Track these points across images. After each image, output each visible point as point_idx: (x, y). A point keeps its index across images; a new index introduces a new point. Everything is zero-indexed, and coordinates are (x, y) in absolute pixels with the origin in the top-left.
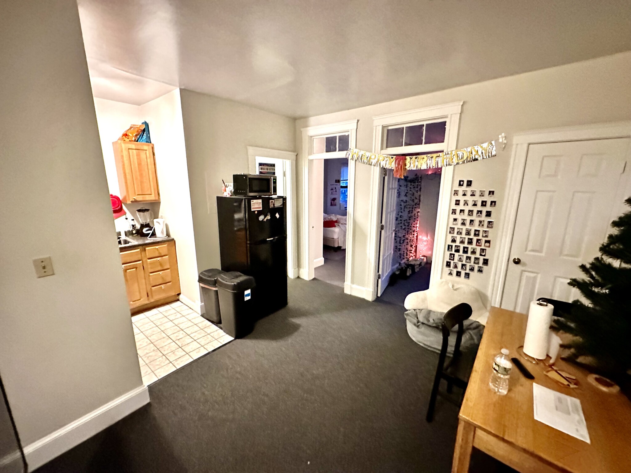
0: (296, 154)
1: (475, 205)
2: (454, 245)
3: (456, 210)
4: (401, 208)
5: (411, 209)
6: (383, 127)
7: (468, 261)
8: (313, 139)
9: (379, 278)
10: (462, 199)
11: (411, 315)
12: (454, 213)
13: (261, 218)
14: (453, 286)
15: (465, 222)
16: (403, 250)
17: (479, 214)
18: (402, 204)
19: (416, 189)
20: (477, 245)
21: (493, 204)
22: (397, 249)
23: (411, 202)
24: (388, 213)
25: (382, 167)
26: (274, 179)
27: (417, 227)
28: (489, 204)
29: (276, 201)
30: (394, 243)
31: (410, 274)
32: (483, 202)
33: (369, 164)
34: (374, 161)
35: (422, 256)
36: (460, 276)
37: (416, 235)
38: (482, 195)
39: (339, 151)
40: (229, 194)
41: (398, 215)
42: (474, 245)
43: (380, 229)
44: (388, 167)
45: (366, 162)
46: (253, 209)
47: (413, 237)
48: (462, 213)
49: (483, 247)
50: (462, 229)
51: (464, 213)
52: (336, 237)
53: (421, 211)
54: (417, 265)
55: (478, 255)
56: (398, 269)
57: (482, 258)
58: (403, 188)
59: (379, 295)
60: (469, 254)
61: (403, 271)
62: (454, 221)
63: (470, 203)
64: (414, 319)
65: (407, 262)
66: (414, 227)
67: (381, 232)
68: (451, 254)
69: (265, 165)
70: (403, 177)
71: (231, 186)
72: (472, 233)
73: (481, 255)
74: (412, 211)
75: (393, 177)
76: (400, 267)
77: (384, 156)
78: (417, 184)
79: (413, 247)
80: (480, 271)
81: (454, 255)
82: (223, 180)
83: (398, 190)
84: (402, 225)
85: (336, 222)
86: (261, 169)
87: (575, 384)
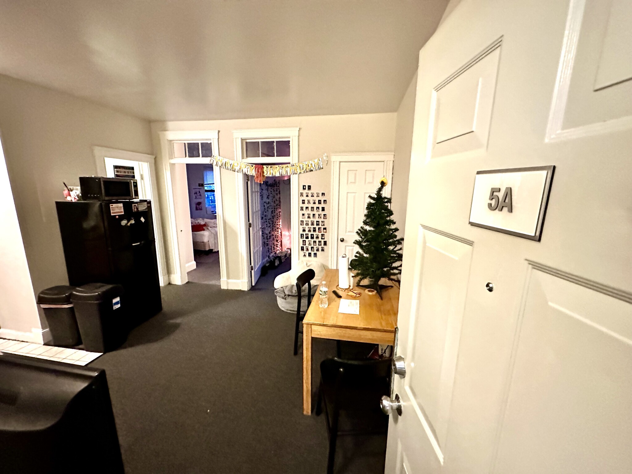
0: (154, 157)
1: (314, 203)
2: (304, 233)
3: (303, 207)
4: (265, 208)
5: (273, 209)
6: (242, 140)
7: (315, 244)
8: (173, 143)
9: (252, 269)
10: (306, 199)
11: (279, 292)
12: (302, 210)
13: (124, 223)
14: (307, 265)
15: (310, 216)
16: (270, 245)
17: (318, 210)
18: (265, 205)
19: (276, 192)
20: (319, 232)
21: (325, 202)
22: (265, 244)
23: (272, 204)
24: (254, 213)
25: (244, 173)
26: (134, 183)
27: (280, 225)
28: (322, 202)
29: (139, 205)
30: (262, 239)
31: (278, 264)
32: (319, 201)
33: (233, 171)
34: (237, 168)
35: (287, 249)
36: (311, 256)
37: (280, 231)
38: (318, 196)
39: (202, 157)
40: (75, 198)
41: (263, 214)
42: (317, 232)
43: (248, 226)
44: (249, 173)
45: (230, 168)
46: (113, 214)
47: (278, 233)
48: (307, 210)
49: (322, 233)
50: (308, 221)
51: (308, 209)
52: (206, 240)
53: (281, 211)
54: (283, 256)
55: (320, 239)
56: (268, 262)
57: (323, 241)
58: (265, 192)
59: (253, 284)
60: (315, 239)
61: (272, 263)
62: (303, 216)
63: (312, 202)
64: (282, 294)
65: (275, 255)
66: (277, 224)
67: (249, 229)
68: (303, 241)
69: (121, 168)
70: (262, 183)
71: (77, 189)
72: (315, 223)
73: (322, 239)
74: (275, 211)
75: (255, 182)
76: (269, 260)
77: (246, 164)
78: (276, 187)
79: (279, 241)
80: (323, 250)
81: (305, 241)
82: (64, 183)
83: (261, 193)
84: (267, 223)
85: (205, 225)
86: (117, 172)
87: (359, 295)
